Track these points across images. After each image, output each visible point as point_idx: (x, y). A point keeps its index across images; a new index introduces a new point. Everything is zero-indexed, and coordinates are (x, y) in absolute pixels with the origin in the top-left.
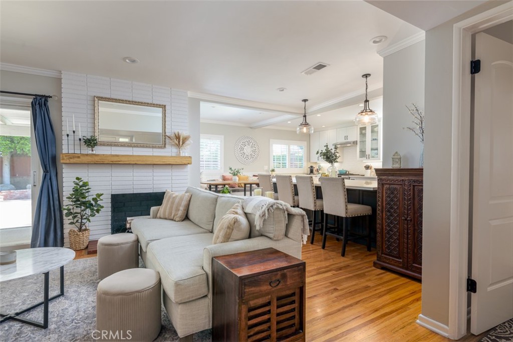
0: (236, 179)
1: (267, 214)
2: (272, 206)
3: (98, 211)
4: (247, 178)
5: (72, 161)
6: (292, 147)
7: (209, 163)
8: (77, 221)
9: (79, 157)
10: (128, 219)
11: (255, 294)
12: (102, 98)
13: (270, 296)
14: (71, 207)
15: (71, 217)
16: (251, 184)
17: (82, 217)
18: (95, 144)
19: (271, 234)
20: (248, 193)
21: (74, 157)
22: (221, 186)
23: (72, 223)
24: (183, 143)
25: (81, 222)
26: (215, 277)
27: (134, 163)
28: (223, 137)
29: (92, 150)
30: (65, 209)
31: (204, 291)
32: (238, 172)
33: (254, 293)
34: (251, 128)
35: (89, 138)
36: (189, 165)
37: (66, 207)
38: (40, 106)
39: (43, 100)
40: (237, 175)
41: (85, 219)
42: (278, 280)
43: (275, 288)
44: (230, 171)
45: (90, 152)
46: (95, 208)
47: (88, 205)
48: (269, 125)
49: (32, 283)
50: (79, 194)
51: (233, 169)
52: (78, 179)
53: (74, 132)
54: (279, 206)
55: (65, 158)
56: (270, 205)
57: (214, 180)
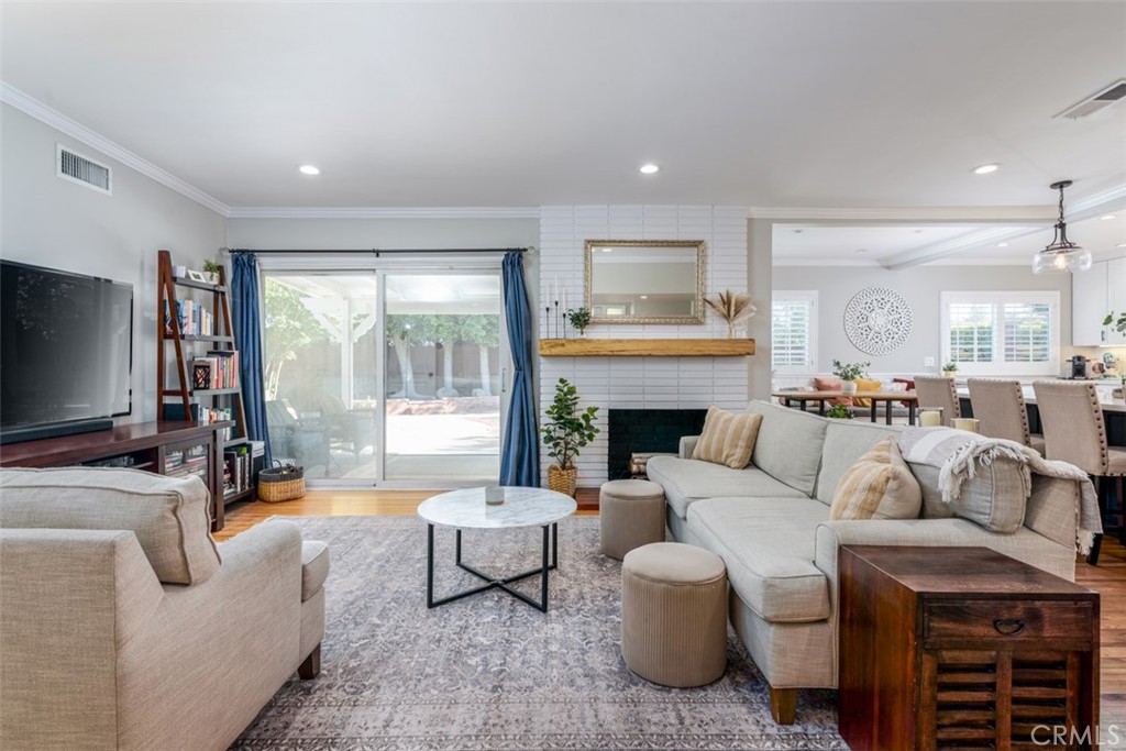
0: (853, 388)
1: (972, 470)
2: (986, 451)
3: (591, 437)
4: (878, 385)
5: (555, 351)
6: (1009, 308)
7: (781, 351)
8: (560, 451)
9: (563, 345)
10: (634, 455)
11: (955, 639)
12: (593, 241)
13: (994, 653)
14: (552, 428)
15: (551, 444)
16: (889, 400)
17: (567, 443)
18: (586, 323)
19: (982, 517)
20: (881, 421)
21: (556, 345)
22: (812, 403)
23: (552, 455)
24: (737, 312)
25: (565, 454)
26: (848, 585)
27: (647, 353)
28: (815, 293)
29: (582, 333)
30: (543, 431)
31: (818, 609)
32: (856, 371)
33: (952, 636)
34: (888, 268)
35: (577, 311)
36: (748, 357)
37: (546, 428)
38: (513, 267)
39: (517, 256)
40: (853, 378)
41: (571, 449)
42: (1017, 622)
43: (1008, 638)
44: (835, 369)
45: (579, 336)
46: (586, 432)
47: (576, 427)
48: (942, 257)
49: (511, 541)
50: (564, 404)
51: (843, 364)
52: (562, 381)
53: (557, 303)
54: (1008, 452)
55: (545, 347)
56: (980, 449)
57: (795, 389)
